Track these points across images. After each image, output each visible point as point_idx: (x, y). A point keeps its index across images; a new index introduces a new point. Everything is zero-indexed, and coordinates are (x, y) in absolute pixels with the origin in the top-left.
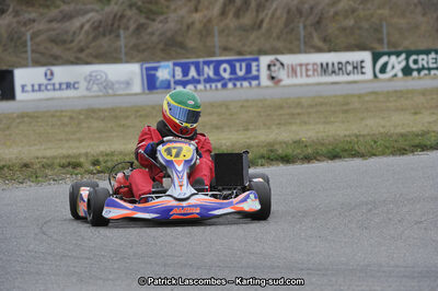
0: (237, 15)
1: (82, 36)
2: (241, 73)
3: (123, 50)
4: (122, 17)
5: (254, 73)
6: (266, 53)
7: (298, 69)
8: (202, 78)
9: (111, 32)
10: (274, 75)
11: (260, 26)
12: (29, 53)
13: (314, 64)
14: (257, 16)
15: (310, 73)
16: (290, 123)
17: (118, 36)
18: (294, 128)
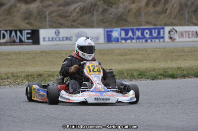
0: (154, 6)
1: (74, 14)
2: (155, 35)
3: (95, 22)
4: (96, 5)
5: (162, 35)
6: (168, 25)
7: (184, 34)
8: (135, 37)
9: (90, 12)
10: (172, 36)
11: (166, 11)
12: (48, 22)
13: (193, 32)
14: (164, 6)
15: (190, 36)
16: (177, 60)
17: (93, 15)
18: (179, 62)
